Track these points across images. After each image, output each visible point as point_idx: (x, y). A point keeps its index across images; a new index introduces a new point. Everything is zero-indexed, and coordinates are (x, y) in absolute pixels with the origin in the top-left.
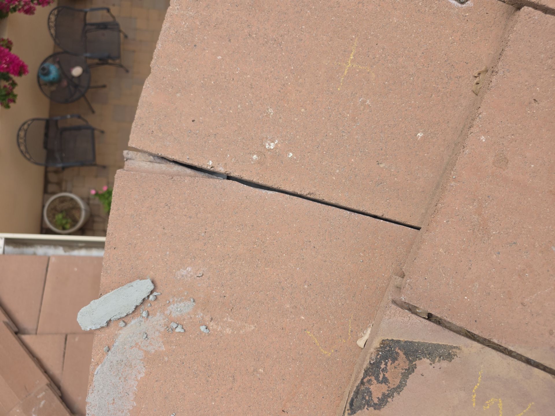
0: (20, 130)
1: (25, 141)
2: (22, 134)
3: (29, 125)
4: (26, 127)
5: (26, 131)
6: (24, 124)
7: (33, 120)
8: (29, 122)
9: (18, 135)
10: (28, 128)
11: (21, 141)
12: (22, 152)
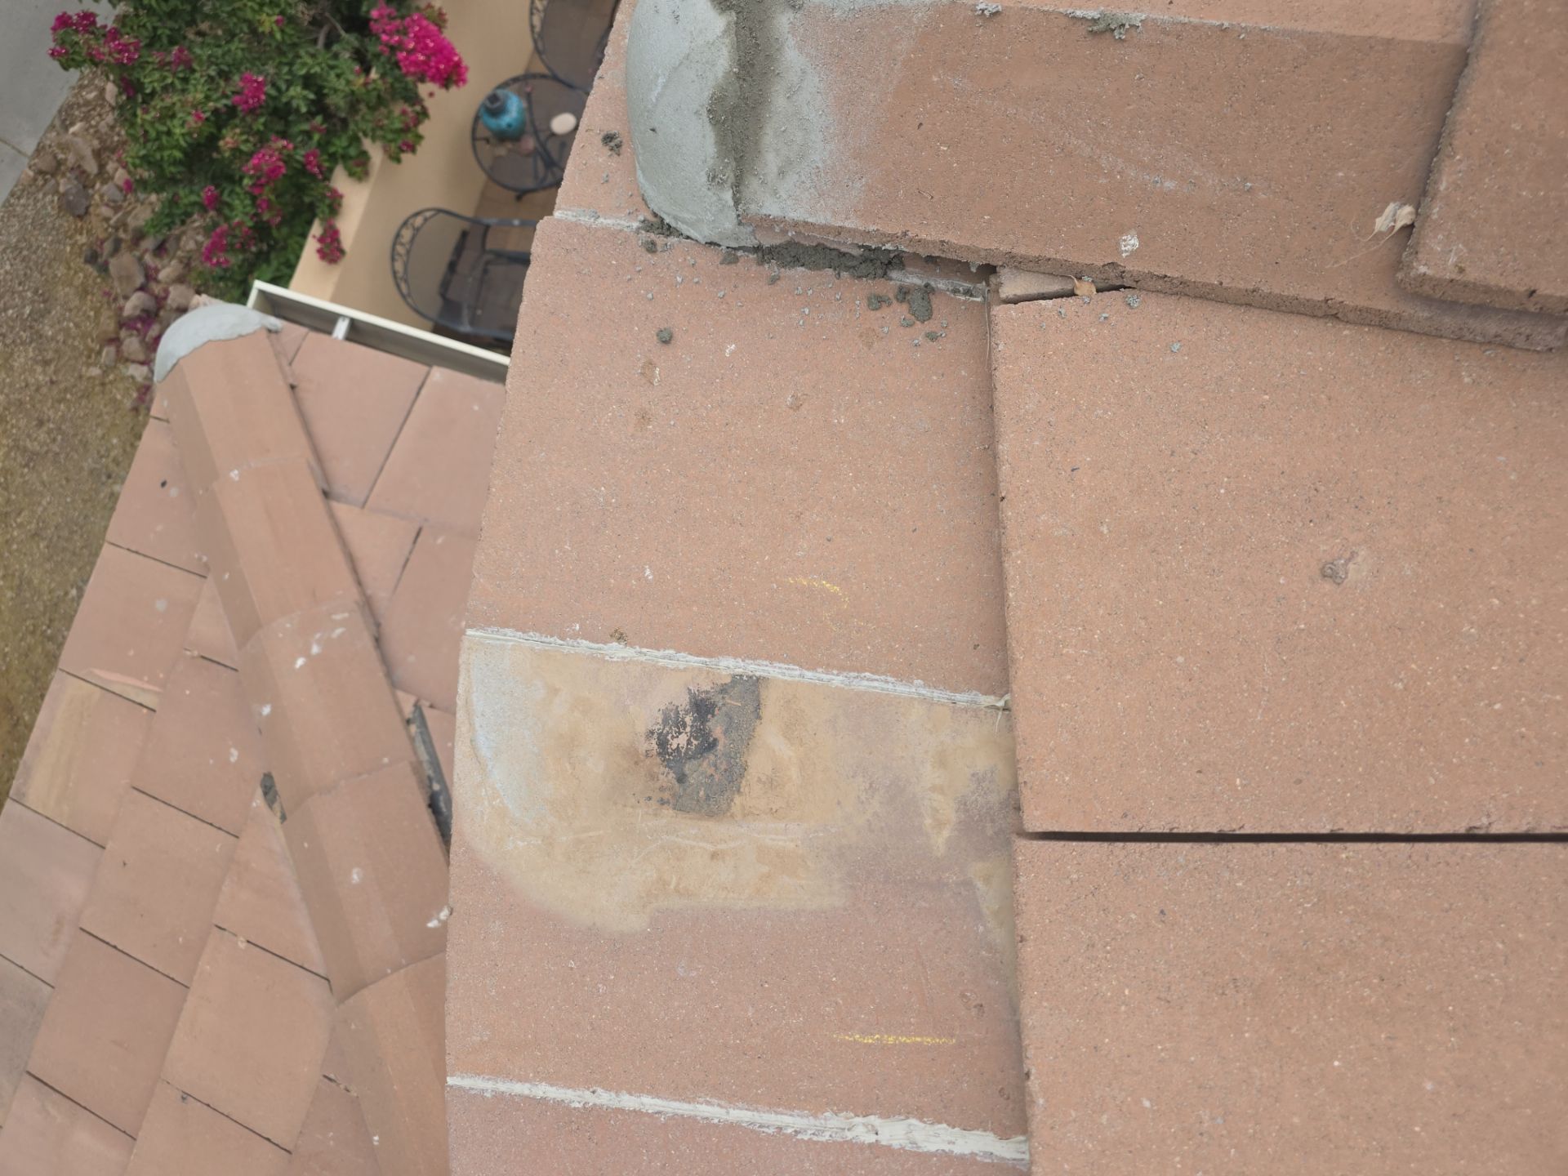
0: (405, 224)
1: (408, 252)
2: (407, 234)
3: (426, 220)
4: (419, 221)
5: (417, 230)
6: (417, 214)
7: (439, 211)
8: (428, 214)
9: (398, 235)
10: (422, 225)
11: (400, 249)
12: (395, 273)
